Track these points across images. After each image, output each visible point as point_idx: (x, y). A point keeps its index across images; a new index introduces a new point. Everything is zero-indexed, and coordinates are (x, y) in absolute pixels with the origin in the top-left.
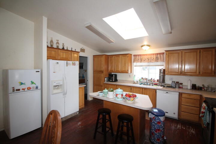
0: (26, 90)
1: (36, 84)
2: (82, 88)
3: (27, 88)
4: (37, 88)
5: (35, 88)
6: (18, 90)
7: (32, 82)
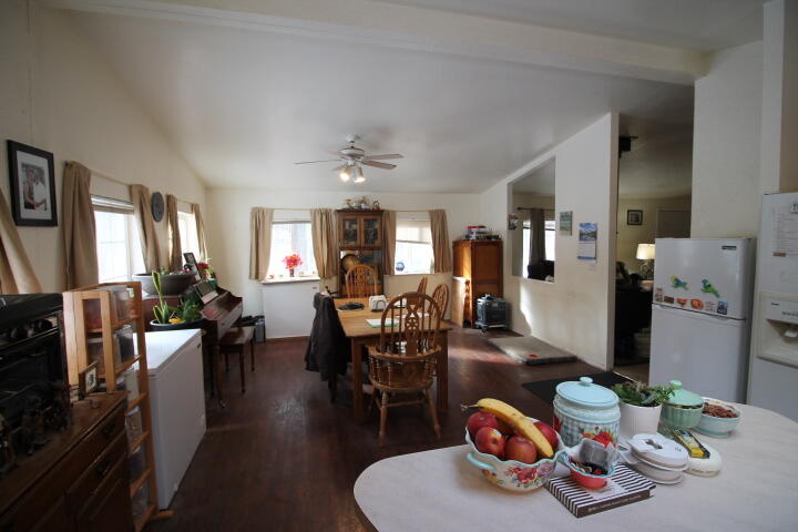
0: (688, 307)
1: (718, 296)
3: (692, 301)
4: (722, 309)
5: (716, 307)
6: (670, 300)
7: (705, 282)
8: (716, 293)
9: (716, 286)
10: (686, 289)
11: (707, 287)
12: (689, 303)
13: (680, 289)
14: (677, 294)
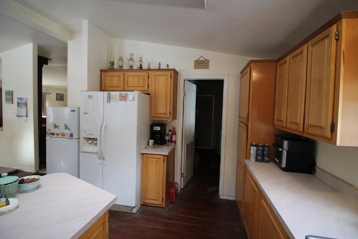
0: (60, 136)
1: (70, 130)
2: (158, 157)
3: (61, 133)
4: (71, 135)
5: (69, 135)
6: (53, 134)
7: (65, 125)
8: (69, 129)
9: (69, 127)
10: (59, 128)
11: (66, 127)
12: (60, 135)
13: (57, 129)
14: (55, 131)
